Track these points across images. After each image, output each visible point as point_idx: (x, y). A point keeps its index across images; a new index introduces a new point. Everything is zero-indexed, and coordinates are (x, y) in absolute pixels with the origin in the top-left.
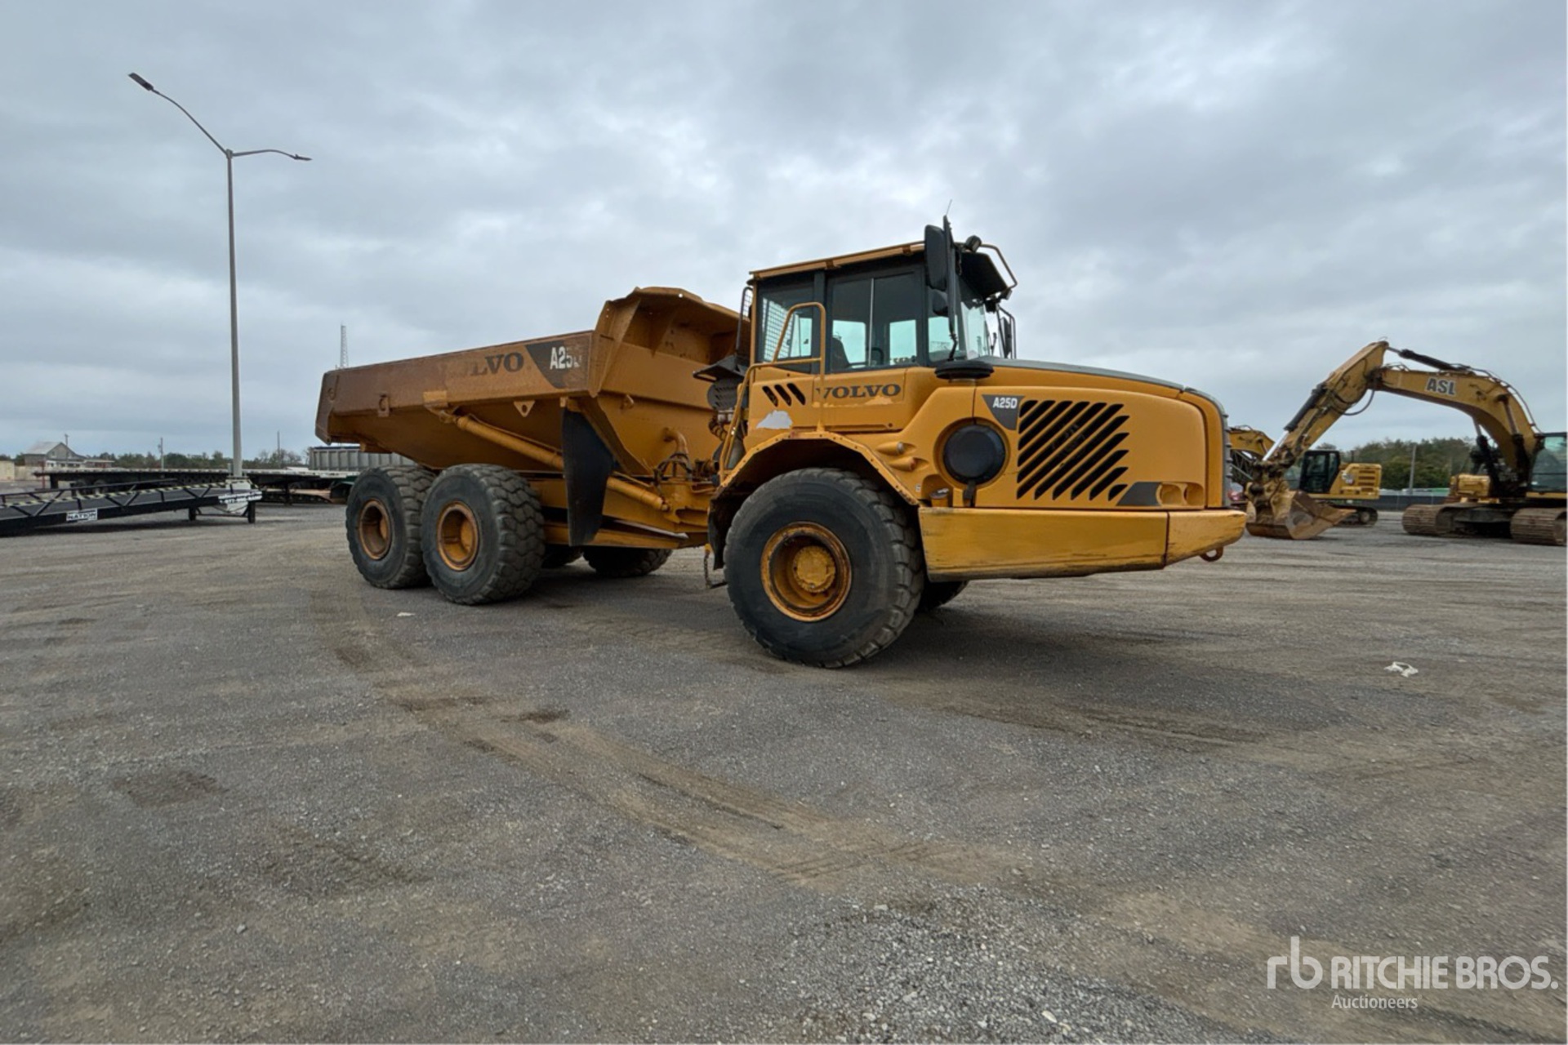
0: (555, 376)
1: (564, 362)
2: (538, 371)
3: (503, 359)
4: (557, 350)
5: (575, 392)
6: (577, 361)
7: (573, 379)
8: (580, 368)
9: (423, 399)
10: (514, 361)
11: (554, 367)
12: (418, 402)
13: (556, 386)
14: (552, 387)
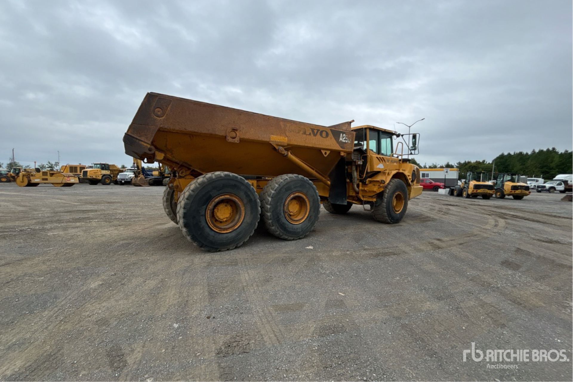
0: (342, 144)
1: (345, 140)
2: (335, 141)
3: (319, 132)
4: (343, 135)
5: (349, 151)
6: (350, 141)
7: (348, 147)
8: (350, 143)
9: (270, 138)
10: (324, 134)
11: (341, 140)
12: (267, 140)
13: (342, 147)
14: (340, 147)
